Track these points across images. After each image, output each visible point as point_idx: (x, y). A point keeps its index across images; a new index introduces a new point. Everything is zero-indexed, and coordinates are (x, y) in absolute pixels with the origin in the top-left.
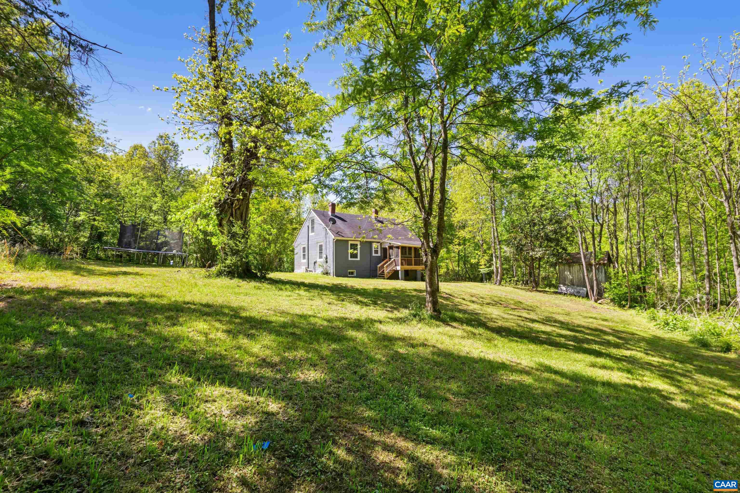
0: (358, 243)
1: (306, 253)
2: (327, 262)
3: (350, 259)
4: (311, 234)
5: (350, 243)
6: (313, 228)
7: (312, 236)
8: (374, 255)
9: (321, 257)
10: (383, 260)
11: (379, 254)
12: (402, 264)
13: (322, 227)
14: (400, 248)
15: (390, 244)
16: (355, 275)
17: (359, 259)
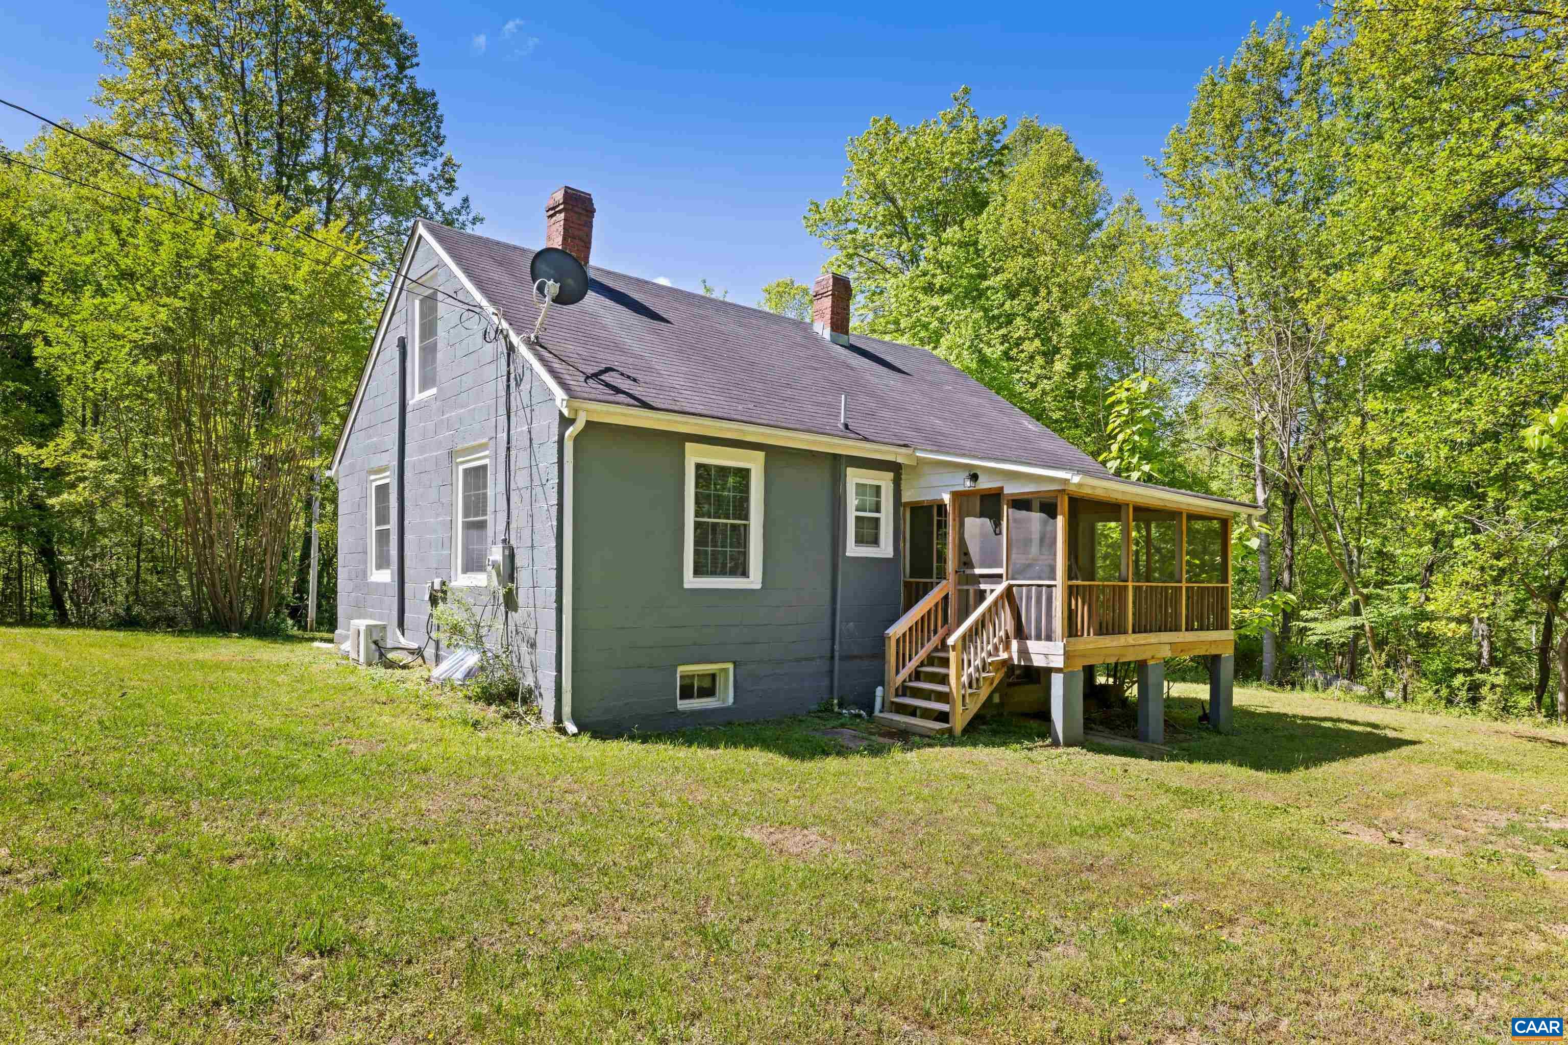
0: (755, 463)
1: (392, 525)
2: (510, 602)
3: (690, 581)
4: (416, 397)
5: (695, 455)
6: (429, 351)
7: (422, 406)
8: (853, 550)
9: (473, 564)
10: (914, 594)
11: (885, 549)
12: (1072, 630)
13: (476, 326)
14: (1063, 505)
15: (974, 477)
16: (731, 700)
17: (754, 580)
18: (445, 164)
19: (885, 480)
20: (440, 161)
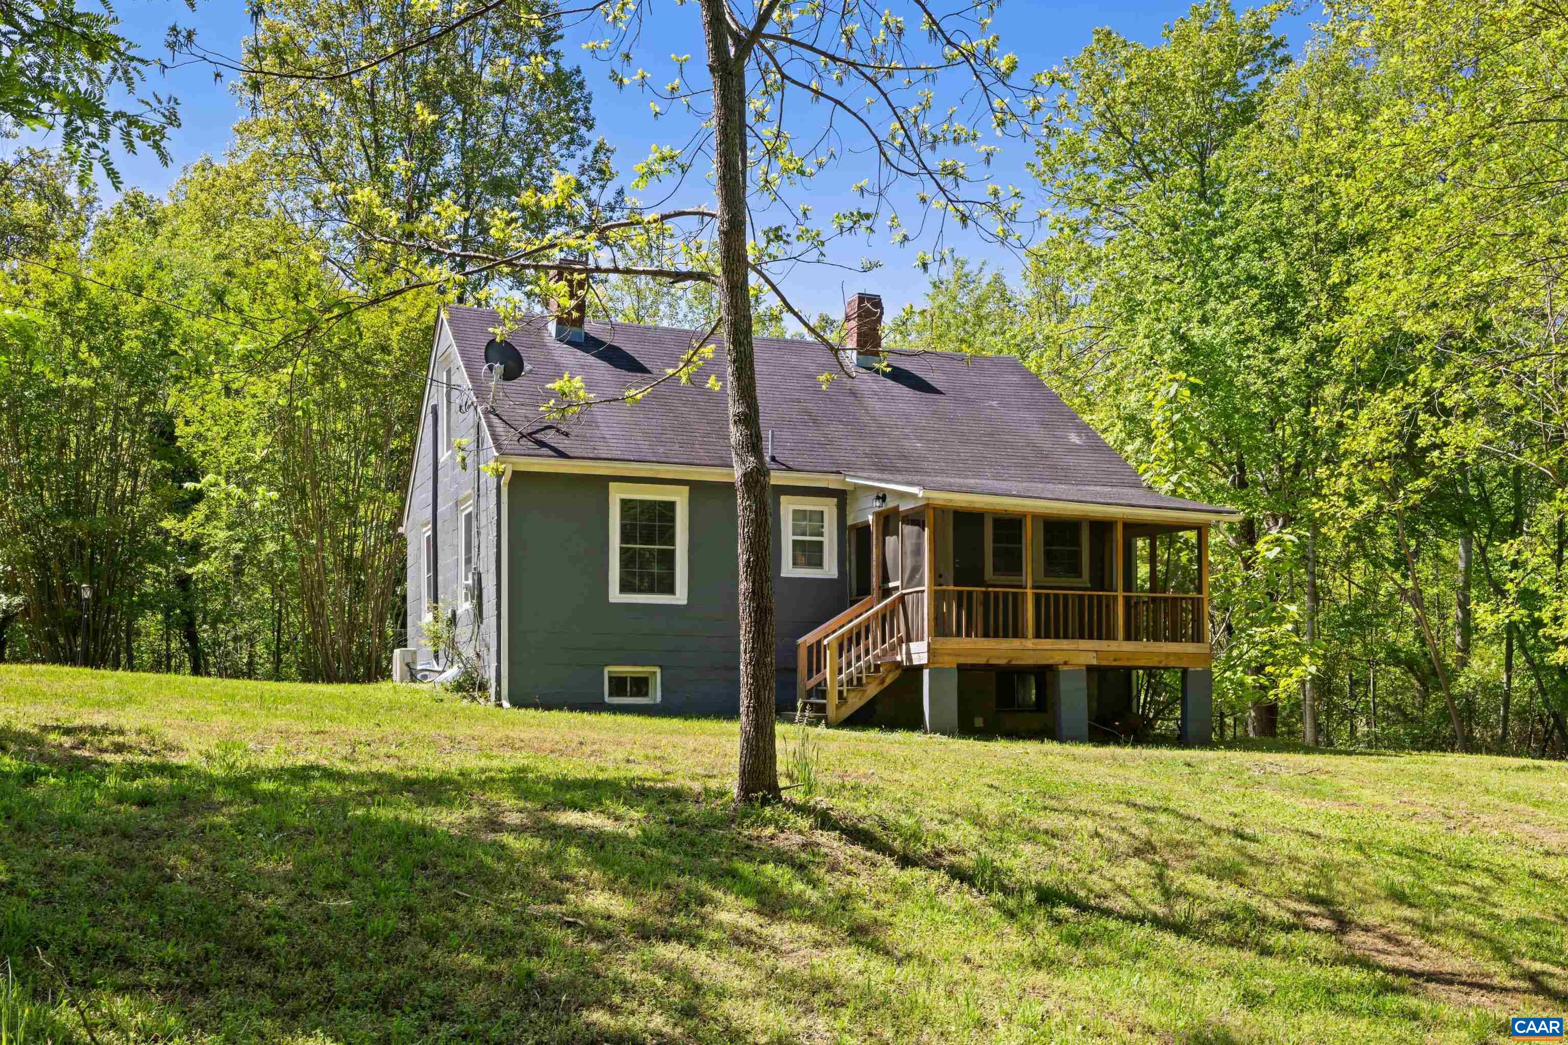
0: (680, 498)
1: (433, 571)
2: (481, 616)
3: (615, 595)
4: (442, 458)
5: (617, 494)
7: (445, 467)
8: (788, 570)
11: (830, 569)
14: (929, 518)
15: (883, 498)
16: (659, 699)
17: (680, 596)
18: (596, 152)
19: (828, 507)
20: (588, 151)
